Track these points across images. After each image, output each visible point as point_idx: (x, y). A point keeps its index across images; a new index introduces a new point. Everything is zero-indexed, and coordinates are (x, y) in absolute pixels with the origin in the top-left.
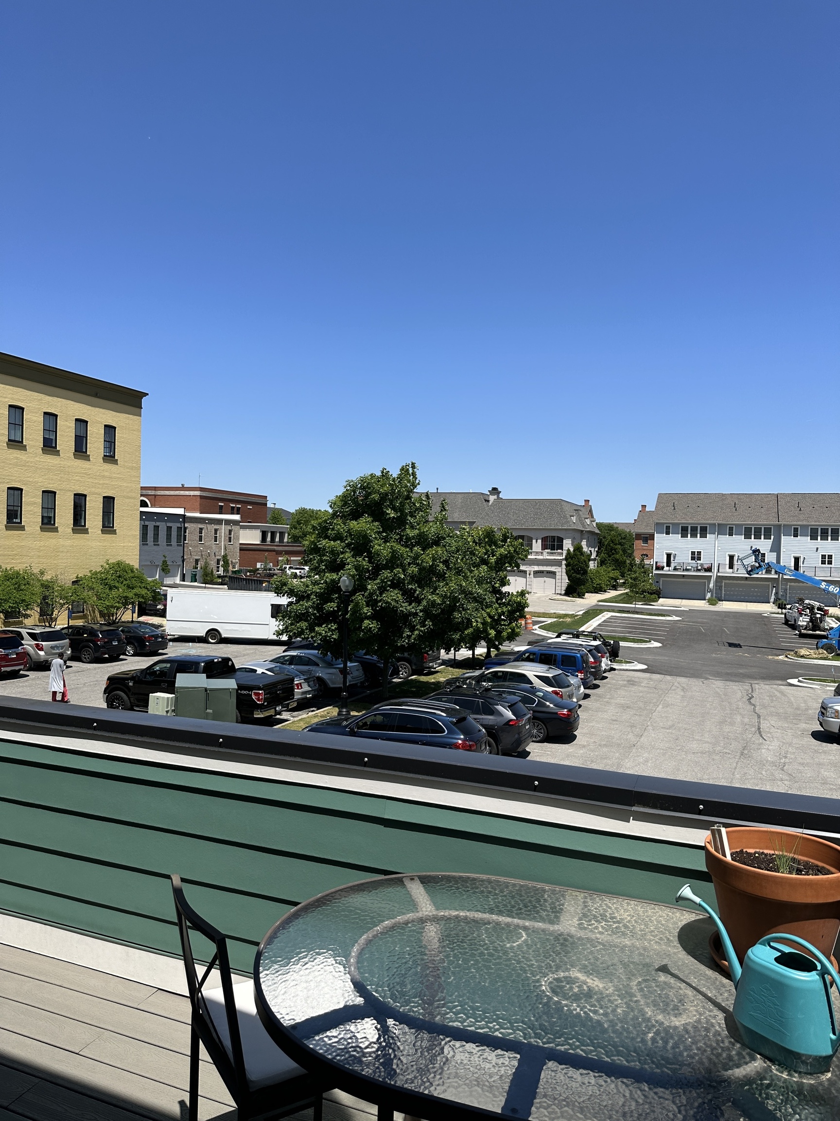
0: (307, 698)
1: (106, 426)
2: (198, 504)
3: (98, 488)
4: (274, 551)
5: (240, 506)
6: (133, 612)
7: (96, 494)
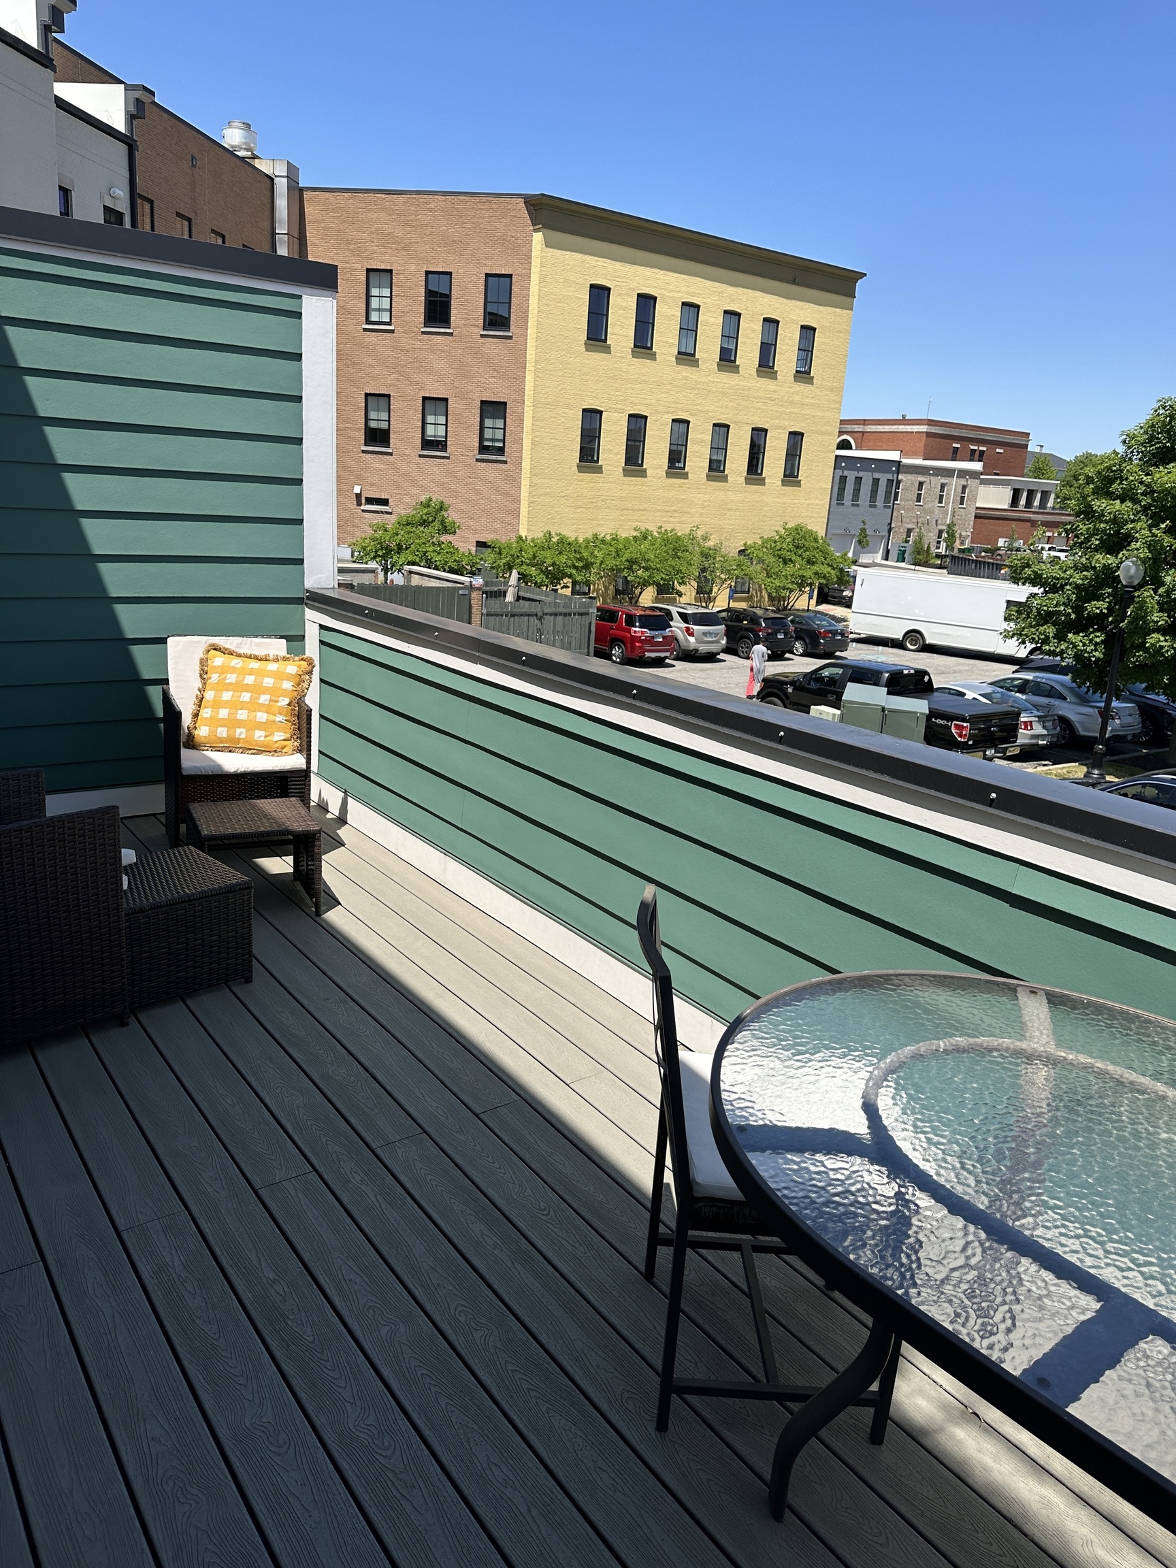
0: (1038, 745)
1: (803, 327)
2: (922, 445)
3: (784, 419)
4: (1028, 521)
5: (985, 449)
6: (811, 597)
7: (780, 428)
